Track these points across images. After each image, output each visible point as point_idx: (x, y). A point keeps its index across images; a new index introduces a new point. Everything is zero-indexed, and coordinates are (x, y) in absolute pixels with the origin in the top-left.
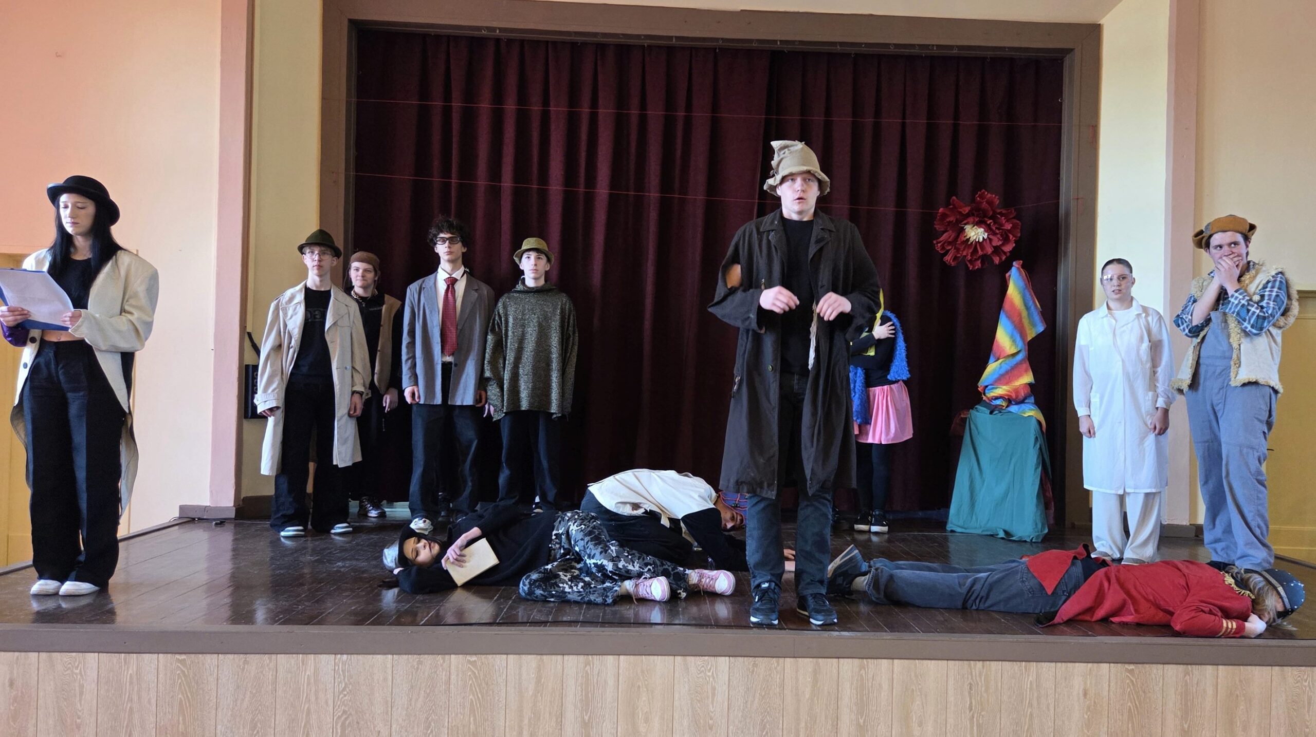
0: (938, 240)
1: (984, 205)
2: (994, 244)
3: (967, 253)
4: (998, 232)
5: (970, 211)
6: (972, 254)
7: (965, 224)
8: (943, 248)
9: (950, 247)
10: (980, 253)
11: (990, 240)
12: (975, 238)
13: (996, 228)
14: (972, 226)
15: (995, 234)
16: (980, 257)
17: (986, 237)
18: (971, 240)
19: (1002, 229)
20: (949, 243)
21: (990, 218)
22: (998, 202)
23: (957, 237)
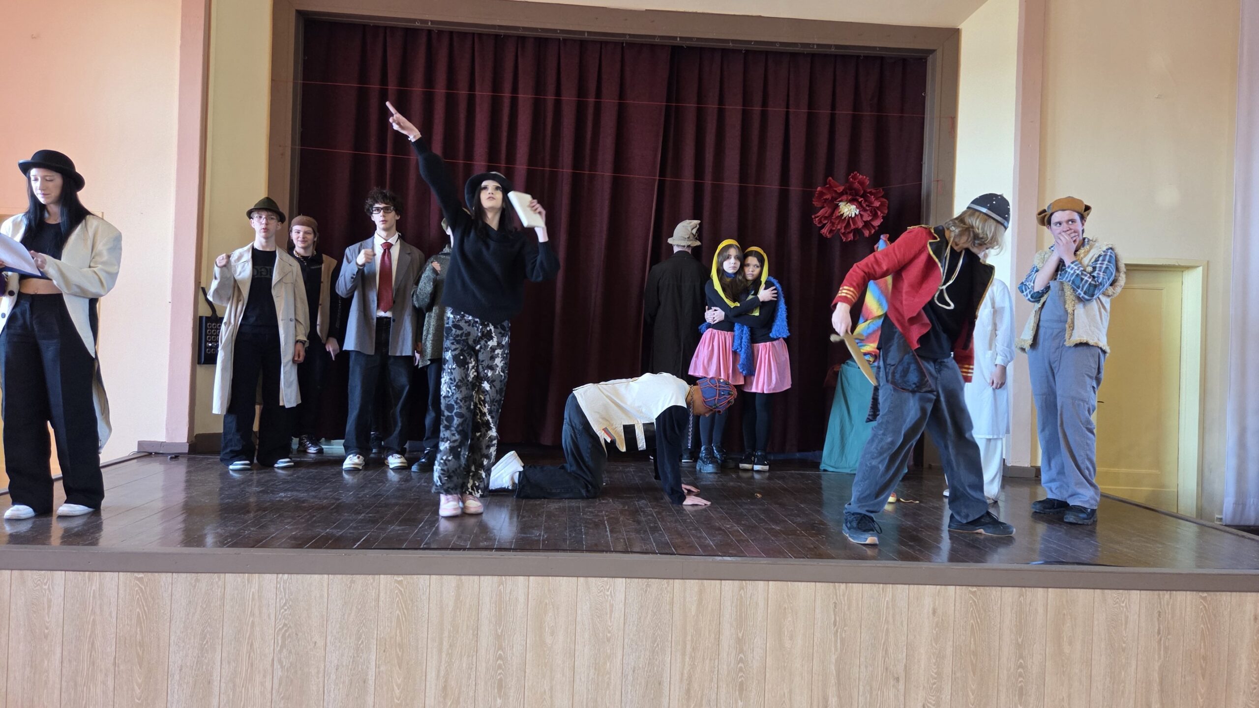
0: (816, 215)
1: (856, 185)
2: (865, 219)
3: (841, 227)
4: (868, 208)
5: (843, 190)
6: (846, 228)
7: (840, 201)
8: (820, 222)
9: (826, 222)
10: (852, 227)
11: (862, 216)
12: (848, 213)
13: (867, 206)
14: (846, 203)
15: (865, 210)
16: (852, 230)
17: (857, 213)
18: (845, 215)
19: (872, 207)
20: (826, 218)
21: (861, 197)
22: (868, 183)
23: (833, 213)
